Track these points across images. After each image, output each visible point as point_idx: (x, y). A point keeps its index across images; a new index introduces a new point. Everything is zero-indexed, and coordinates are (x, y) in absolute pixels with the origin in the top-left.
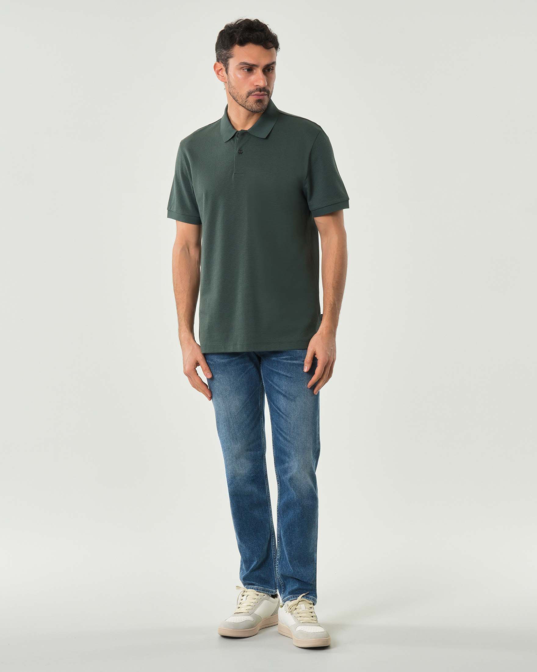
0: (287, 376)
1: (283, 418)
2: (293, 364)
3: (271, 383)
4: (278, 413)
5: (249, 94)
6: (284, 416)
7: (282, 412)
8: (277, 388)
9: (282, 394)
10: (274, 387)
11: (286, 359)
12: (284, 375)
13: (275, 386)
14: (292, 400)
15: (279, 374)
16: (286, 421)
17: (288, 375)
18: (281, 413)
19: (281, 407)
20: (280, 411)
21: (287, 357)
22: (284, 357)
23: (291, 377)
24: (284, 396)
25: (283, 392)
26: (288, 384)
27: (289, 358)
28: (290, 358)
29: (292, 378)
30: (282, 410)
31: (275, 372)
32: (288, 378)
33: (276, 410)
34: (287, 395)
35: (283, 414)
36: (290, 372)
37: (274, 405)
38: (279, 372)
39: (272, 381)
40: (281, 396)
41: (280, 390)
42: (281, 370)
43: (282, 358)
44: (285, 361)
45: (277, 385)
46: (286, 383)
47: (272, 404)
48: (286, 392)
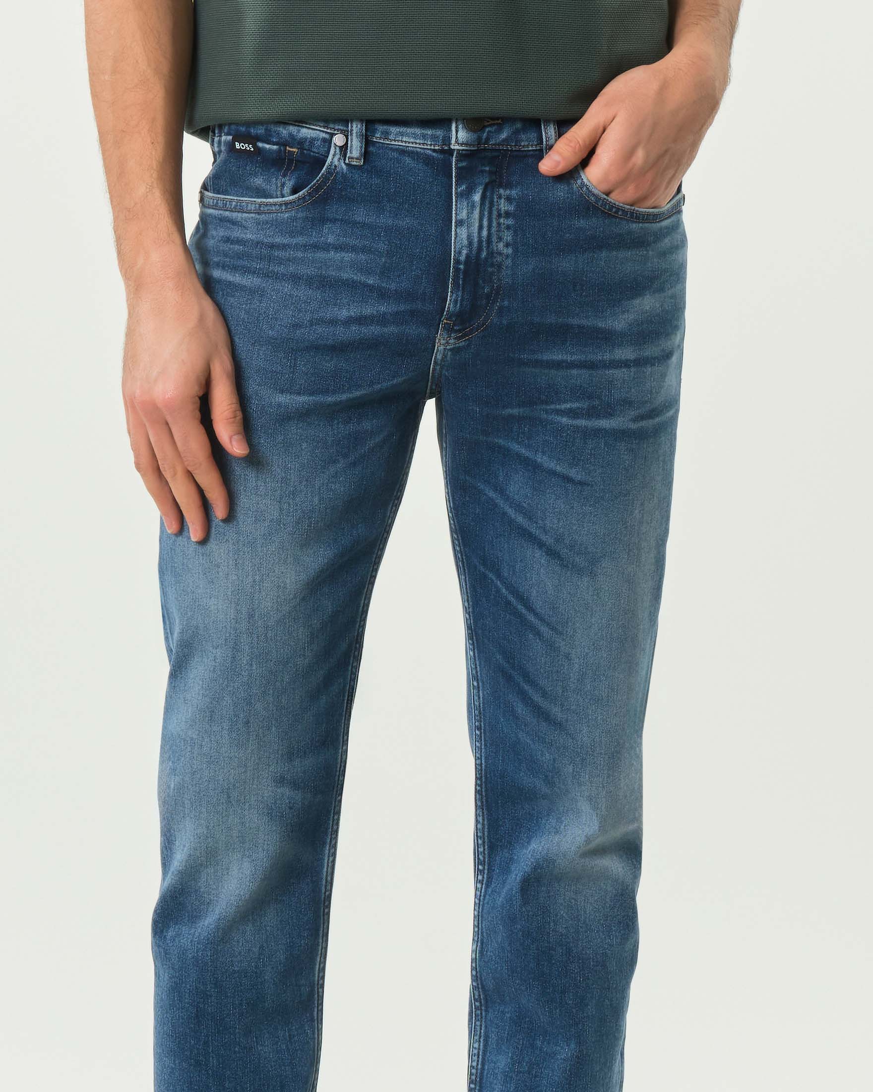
0: (568, 479)
1: (538, 634)
2: (597, 432)
3: (492, 494)
4: (520, 616)
6: (543, 629)
7: (536, 614)
8: (520, 519)
9: (541, 545)
10: (504, 514)
11: (573, 414)
12: (553, 473)
13: (511, 512)
14: (580, 571)
15: (533, 467)
16: (551, 647)
17: (573, 473)
18: (531, 618)
19: (534, 594)
20: (530, 609)
23: (581, 483)
24: (552, 554)
25: (549, 540)
26: (572, 507)
27: (583, 409)
29: (588, 485)
30: (538, 605)
31: (519, 455)
32: (570, 486)
33: (508, 603)
34: (564, 552)
35: (542, 620)
36: (583, 460)
37: (499, 582)
38: (536, 461)
39: (502, 492)
40: (538, 553)
41: (533, 530)
42: (544, 453)
43: (553, 407)
44: (564, 420)
45: (519, 508)
46: (563, 506)
47: (490, 575)
48: (559, 539)
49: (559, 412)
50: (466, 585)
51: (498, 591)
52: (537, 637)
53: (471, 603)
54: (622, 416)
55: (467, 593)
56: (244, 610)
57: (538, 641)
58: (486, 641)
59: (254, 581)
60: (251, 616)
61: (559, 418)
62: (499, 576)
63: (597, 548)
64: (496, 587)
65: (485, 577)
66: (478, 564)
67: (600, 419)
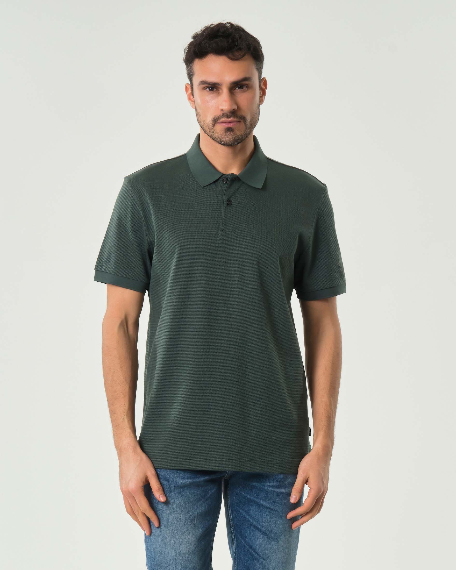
0: (271, 509)
1: (258, 561)
3: (244, 514)
4: (252, 555)
5: (215, 121)
6: (260, 559)
7: (258, 554)
8: (254, 522)
9: (261, 531)
10: (249, 520)
11: (273, 487)
12: (266, 507)
13: (251, 520)
14: (274, 540)
15: (259, 505)
16: (263, 565)
17: (272, 507)
18: (256, 555)
19: (257, 548)
20: (256, 552)
21: (275, 484)
22: (270, 484)
23: (275, 510)
24: (264, 534)
25: (263, 529)
26: (272, 519)
27: (277, 485)
28: (279, 485)
30: (259, 551)
31: (254, 501)
32: (272, 511)
33: (248, 551)
34: (268, 533)
35: (260, 556)
36: (276, 503)
37: (245, 544)
38: (260, 503)
39: (247, 513)
40: (259, 534)
41: (258, 526)
42: (263, 500)
43: (267, 484)
44: (270, 489)
45: (254, 518)
46: (269, 518)
47: (243, 541)
48: (267, 529)
49: (268, 486)
50: (235, 544)
51: (245, 547)
52: (258, 562)
53: (236, 551)
54: (289, 488)
55: (235, 547)
56: (178, 552)
57: (258, 563)
58: (240, 563)
59: (180, 542)
60: (180, 554)
61: (268, 488)
62: (245, 542)
63: (279, 532)
64: (244, 545)
65: (241, 542)
66: (240, 537)
67: (282, 489)
